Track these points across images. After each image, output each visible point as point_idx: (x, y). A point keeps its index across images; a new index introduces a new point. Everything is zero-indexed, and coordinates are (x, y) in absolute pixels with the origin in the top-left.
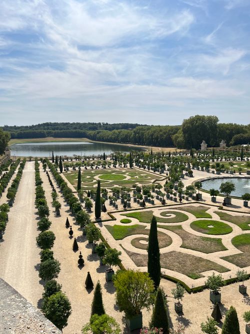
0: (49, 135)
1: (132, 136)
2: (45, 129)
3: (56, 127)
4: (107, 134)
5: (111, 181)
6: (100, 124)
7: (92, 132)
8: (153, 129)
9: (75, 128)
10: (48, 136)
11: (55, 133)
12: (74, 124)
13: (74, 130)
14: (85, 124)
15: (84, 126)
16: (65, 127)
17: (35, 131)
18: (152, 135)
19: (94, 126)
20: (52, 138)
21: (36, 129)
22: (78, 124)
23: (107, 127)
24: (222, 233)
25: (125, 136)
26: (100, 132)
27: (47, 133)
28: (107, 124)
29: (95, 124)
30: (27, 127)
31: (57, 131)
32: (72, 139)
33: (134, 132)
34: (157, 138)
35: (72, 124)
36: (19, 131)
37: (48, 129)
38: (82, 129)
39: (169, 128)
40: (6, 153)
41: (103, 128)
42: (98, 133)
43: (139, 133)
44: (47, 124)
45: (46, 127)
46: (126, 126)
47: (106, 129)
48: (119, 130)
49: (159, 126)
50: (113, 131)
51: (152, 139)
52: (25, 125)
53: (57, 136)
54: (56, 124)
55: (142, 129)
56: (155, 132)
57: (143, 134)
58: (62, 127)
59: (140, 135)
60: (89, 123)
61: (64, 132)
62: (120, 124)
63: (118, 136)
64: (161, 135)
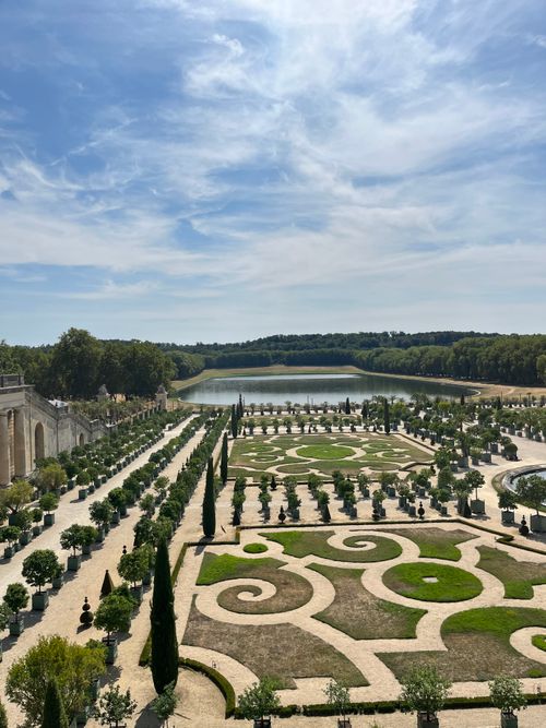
0: (278, 360)
1: (450, 360)
2: (270, 349)
3: (293, 343)
4: (397, 357)
5: (313, 460)
6: (385, 334)
7: (364, 354)
8: (498, 345)
9: (332, 345)
10: (275, 363)
11: (289, 356)
12: (329, 336)
13: (328, 350)
14: (353, 335)
15: (351, 339)
16: (310, 343)
17: (250, 352)
18: (496, 358)
19: (370, 341)
20: (283, 366)
21: (253, 350)
22: (337, 335)
23: (401, 340)
24: (441, 598)
25: (435, 361)
26: (382, 352)
27: (274, 357)
28: (402, 334)
29: (375, 335)
30: (237, 345)
31: (292, 352)
32: (323, 368)
33: (455, 351)
34: (508, 365)
35: (325, 337)
36: (220, 353)
37: (276, 348)
38: (345, 347)
39: (538, 341)
40: (159, 396)
41: (391, 342)
42: (378, 354)
43: (465, 354)
44: (275, 339)
45: (272, 345)
46: (445, 338)
47: (399, 345)
48: (422, 348)
49: (515, 336)
50: (409, 349)
51: (497, 366)
52: (233, 342)
53: (292, 362)
54: (292, 338)
55: (473, 344)
56: (502, 350)
57: (474, 356)
58: (305, 343)
59: (468, 357)
60: (362, 334)
61: (306, 354)
62: (432, 333)
63: (419, 361)
64: (518, 358)
